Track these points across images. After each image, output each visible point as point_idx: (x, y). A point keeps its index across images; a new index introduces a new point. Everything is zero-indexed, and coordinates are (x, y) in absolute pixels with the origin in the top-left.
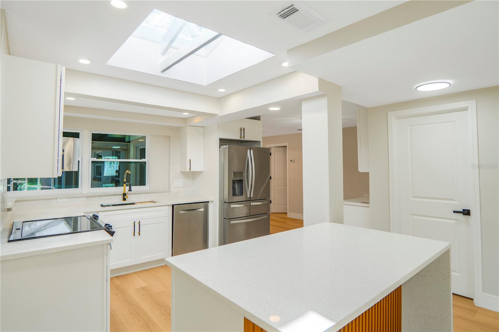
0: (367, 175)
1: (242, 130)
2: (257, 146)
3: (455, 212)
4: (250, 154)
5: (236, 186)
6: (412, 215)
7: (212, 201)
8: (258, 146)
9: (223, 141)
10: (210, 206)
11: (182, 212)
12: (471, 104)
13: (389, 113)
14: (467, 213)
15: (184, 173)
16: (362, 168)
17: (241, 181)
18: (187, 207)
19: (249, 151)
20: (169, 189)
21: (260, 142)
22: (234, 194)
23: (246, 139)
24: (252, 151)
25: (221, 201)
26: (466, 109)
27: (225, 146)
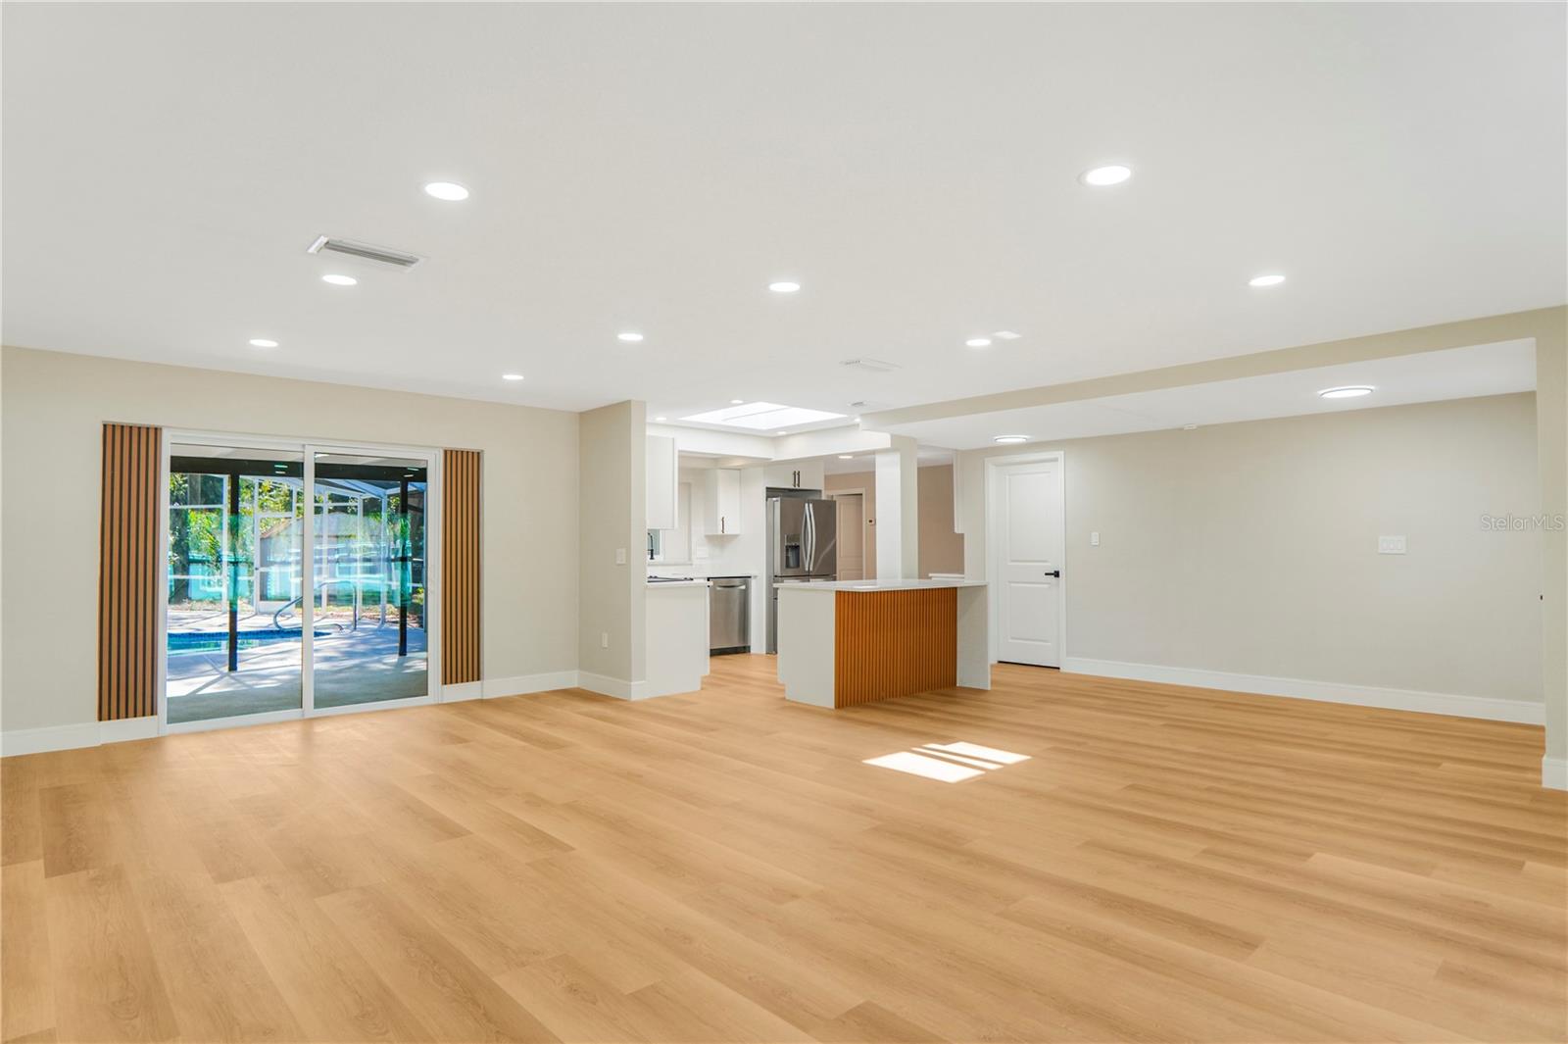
0: (962, 536)
1: (797, 475)
2: (816, 498)
3: (1046, 574)
4: (809, 509)
5: (790, 555)
6: (1010, 582)
7: (755, 577)
8: (818, 498)
9: (771, 492)
10: (753, 583)
11: (719, 589)
12: (1060, 454)
13: (986, 459)
14: (1057, 574)
15: (708, 537)
16: (958, 530)
17: (797, 548)
18: (724, 582)
19: (807, 505)
20: (690, 559)
21: (820, 491)
22: (788, 566)
23: (801, 487)
24: (811, 505)
25: (770, 577)
26: (1056, 460)
27: (774, 499)
